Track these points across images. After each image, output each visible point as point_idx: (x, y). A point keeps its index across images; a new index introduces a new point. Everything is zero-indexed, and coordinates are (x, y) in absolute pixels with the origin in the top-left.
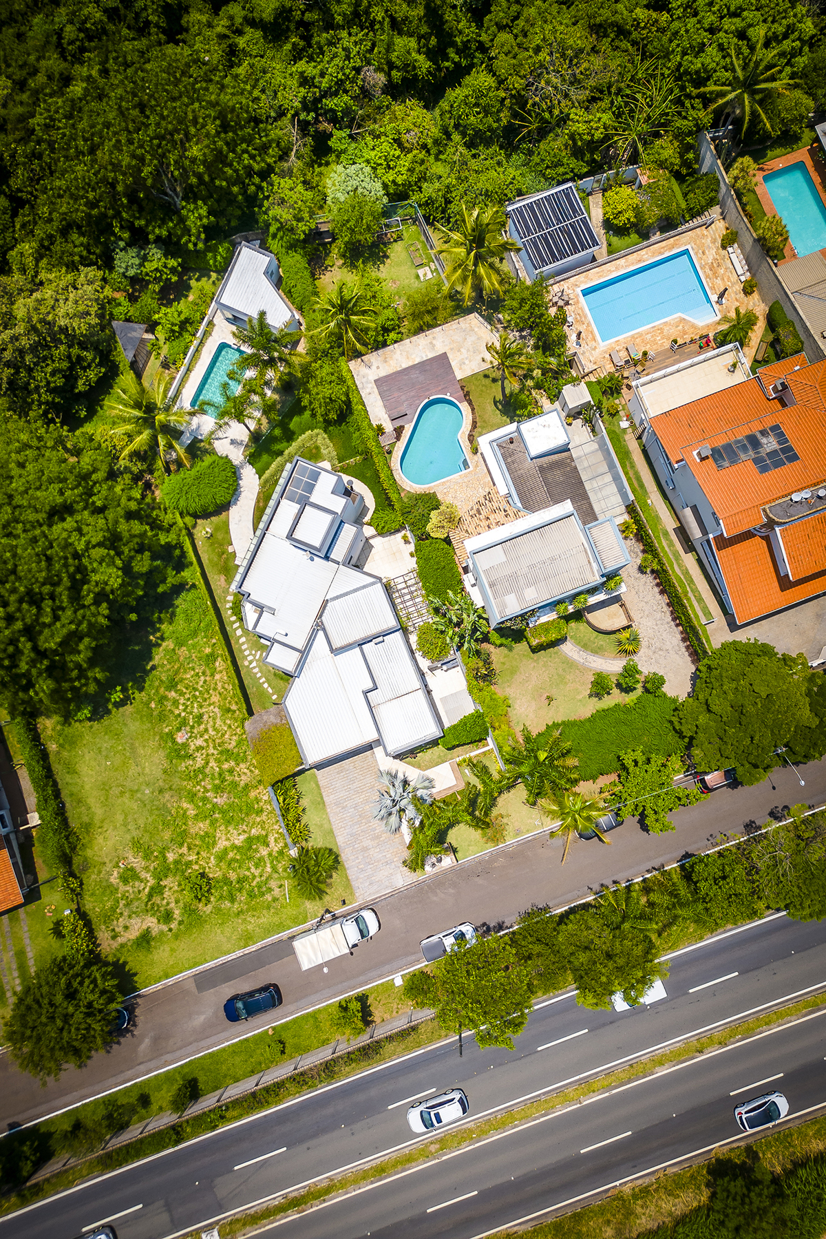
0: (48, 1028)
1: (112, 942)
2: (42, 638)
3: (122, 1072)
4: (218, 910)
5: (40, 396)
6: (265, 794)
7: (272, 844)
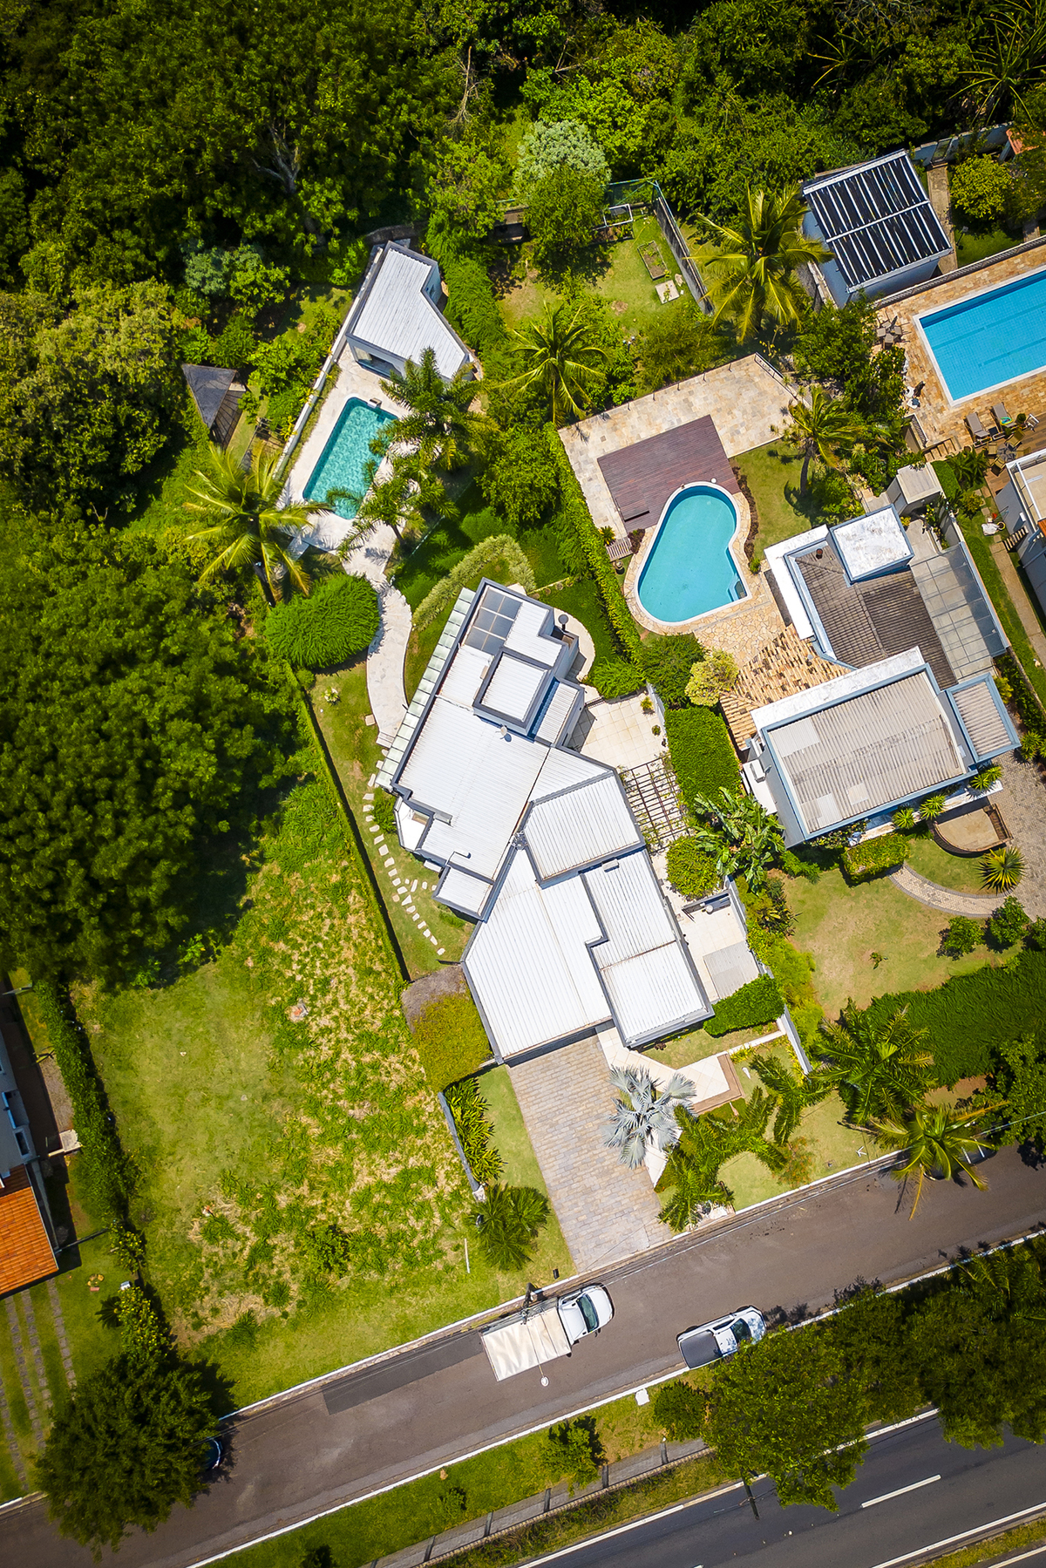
0: (109, 1470)
1: (193, 1333)
2: (98, 860)
3: (211, 1536)
4: (359, 1285)
5: (68, 478)
6: (429, 1103)
7: (442, 1181)
